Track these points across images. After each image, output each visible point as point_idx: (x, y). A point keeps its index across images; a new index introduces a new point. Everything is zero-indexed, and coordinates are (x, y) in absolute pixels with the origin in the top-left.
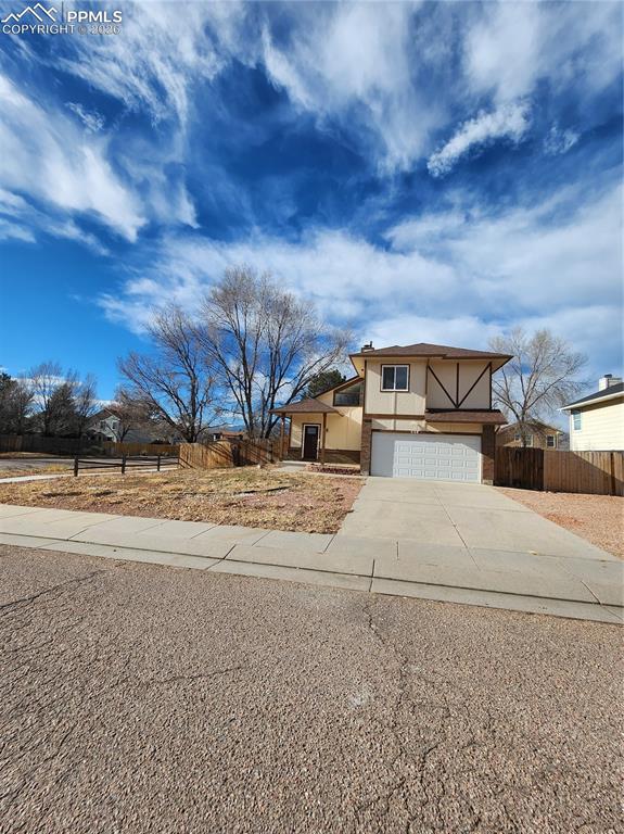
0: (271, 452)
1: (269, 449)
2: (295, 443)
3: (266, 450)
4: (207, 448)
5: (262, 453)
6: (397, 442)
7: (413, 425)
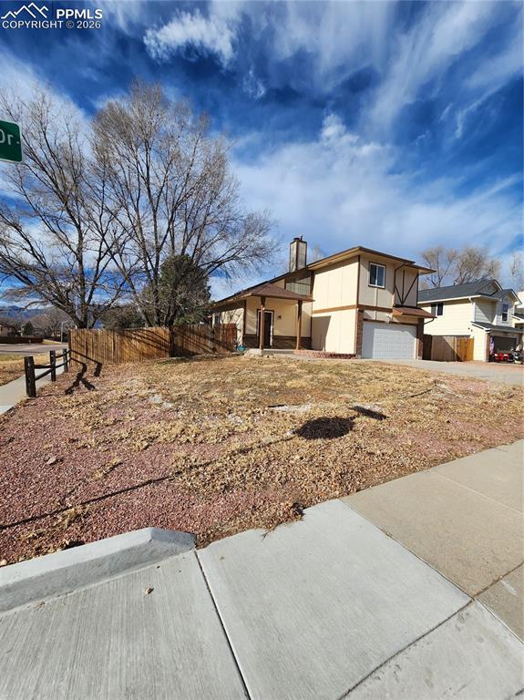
0: (212, 340)
1: (210, 336)
2: (250, 330)
3: (206, 337)
4: (122, 335)
5: (202, 341)
6: (376, 330)
7: (386, 317)
